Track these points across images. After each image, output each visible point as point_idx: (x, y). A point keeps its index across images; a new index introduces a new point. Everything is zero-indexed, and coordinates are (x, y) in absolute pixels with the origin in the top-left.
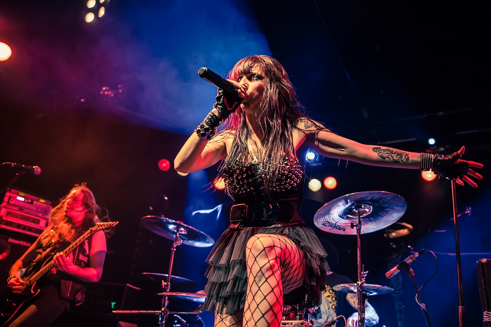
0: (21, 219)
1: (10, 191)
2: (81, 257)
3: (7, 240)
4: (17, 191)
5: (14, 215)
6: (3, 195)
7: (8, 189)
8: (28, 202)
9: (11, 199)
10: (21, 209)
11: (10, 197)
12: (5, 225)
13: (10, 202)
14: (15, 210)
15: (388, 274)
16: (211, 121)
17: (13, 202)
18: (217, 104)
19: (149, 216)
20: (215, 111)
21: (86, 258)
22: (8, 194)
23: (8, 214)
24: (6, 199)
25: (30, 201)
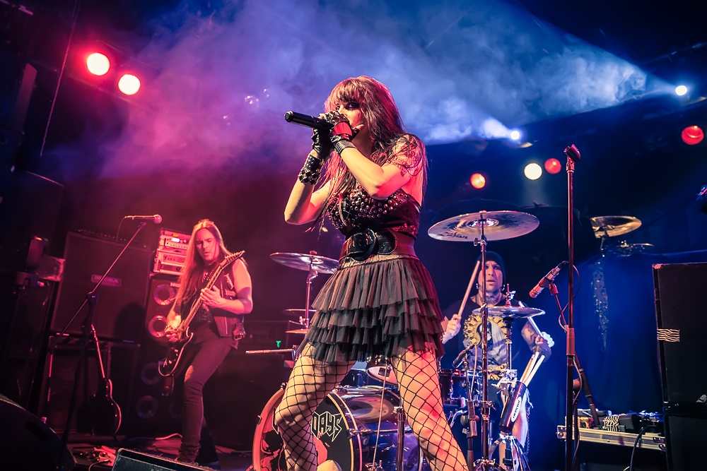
0: (179, 261)
1: (164, 234)
2: (228, 293)
3: (170, 284)
4: (171, 233)
5: (171, 259)
6: (159, 239)
7: (162, 232)
8: (184, 243)
9: (166, 242)
10: (177, 251)
11: (165, 240)
12: (164, 269)
13: (166, 245)
14: (171, 253)
15: (531, 293)
16: (311, 165)
17: (169, 245)
18: (314, 145)
19: (277, 253)
20: (314, 153)
21: (233, 292)
22: (162, 237)
23: (165, 257)
24: (162, 242)
25: (185, 241)
